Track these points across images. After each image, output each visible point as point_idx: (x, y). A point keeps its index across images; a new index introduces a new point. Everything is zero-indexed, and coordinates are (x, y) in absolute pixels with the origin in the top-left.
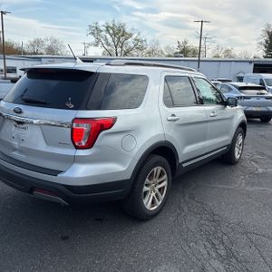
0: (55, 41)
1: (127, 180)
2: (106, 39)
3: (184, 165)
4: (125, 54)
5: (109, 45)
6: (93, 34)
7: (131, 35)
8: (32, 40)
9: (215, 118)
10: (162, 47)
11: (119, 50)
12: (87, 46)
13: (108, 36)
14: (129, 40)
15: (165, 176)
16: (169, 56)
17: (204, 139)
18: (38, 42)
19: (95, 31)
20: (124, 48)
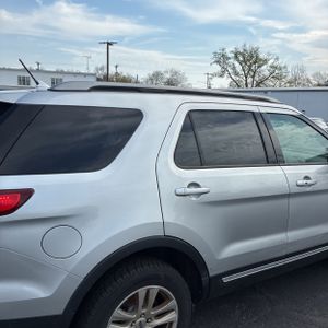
0: (176, 73)
1: (56, 317)
2: (234, 68)
3: (226, 280)
4: (258, 85)
5: (237, 74)
6: (218, 62)
7: (266, 61)
8: (151, 73)
9: (308, 189)
10: (309, 74)
11: (250, 80)
12: (210, 76)
13: (237, 64)
14: (264, 67)
15: (173, 303)
16: (319, 85)
17: (284, 228)
18: (157, 75)
19: (221, 59)
20: (257, 78)
